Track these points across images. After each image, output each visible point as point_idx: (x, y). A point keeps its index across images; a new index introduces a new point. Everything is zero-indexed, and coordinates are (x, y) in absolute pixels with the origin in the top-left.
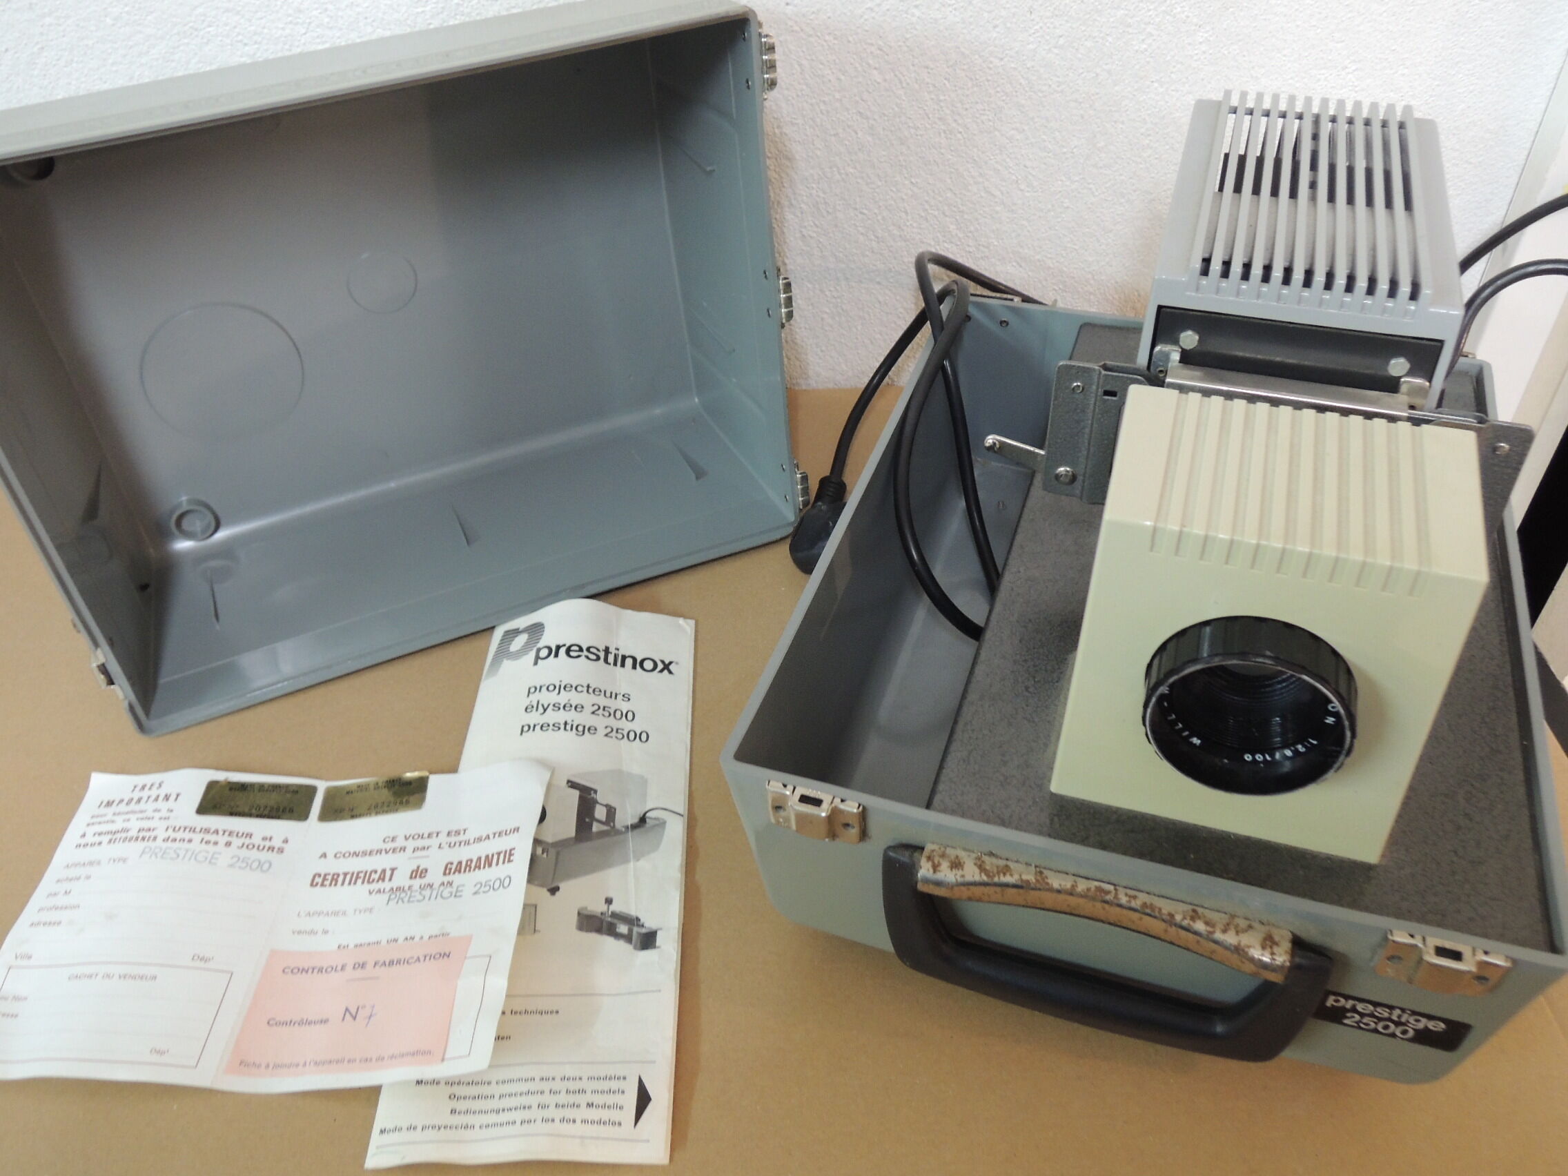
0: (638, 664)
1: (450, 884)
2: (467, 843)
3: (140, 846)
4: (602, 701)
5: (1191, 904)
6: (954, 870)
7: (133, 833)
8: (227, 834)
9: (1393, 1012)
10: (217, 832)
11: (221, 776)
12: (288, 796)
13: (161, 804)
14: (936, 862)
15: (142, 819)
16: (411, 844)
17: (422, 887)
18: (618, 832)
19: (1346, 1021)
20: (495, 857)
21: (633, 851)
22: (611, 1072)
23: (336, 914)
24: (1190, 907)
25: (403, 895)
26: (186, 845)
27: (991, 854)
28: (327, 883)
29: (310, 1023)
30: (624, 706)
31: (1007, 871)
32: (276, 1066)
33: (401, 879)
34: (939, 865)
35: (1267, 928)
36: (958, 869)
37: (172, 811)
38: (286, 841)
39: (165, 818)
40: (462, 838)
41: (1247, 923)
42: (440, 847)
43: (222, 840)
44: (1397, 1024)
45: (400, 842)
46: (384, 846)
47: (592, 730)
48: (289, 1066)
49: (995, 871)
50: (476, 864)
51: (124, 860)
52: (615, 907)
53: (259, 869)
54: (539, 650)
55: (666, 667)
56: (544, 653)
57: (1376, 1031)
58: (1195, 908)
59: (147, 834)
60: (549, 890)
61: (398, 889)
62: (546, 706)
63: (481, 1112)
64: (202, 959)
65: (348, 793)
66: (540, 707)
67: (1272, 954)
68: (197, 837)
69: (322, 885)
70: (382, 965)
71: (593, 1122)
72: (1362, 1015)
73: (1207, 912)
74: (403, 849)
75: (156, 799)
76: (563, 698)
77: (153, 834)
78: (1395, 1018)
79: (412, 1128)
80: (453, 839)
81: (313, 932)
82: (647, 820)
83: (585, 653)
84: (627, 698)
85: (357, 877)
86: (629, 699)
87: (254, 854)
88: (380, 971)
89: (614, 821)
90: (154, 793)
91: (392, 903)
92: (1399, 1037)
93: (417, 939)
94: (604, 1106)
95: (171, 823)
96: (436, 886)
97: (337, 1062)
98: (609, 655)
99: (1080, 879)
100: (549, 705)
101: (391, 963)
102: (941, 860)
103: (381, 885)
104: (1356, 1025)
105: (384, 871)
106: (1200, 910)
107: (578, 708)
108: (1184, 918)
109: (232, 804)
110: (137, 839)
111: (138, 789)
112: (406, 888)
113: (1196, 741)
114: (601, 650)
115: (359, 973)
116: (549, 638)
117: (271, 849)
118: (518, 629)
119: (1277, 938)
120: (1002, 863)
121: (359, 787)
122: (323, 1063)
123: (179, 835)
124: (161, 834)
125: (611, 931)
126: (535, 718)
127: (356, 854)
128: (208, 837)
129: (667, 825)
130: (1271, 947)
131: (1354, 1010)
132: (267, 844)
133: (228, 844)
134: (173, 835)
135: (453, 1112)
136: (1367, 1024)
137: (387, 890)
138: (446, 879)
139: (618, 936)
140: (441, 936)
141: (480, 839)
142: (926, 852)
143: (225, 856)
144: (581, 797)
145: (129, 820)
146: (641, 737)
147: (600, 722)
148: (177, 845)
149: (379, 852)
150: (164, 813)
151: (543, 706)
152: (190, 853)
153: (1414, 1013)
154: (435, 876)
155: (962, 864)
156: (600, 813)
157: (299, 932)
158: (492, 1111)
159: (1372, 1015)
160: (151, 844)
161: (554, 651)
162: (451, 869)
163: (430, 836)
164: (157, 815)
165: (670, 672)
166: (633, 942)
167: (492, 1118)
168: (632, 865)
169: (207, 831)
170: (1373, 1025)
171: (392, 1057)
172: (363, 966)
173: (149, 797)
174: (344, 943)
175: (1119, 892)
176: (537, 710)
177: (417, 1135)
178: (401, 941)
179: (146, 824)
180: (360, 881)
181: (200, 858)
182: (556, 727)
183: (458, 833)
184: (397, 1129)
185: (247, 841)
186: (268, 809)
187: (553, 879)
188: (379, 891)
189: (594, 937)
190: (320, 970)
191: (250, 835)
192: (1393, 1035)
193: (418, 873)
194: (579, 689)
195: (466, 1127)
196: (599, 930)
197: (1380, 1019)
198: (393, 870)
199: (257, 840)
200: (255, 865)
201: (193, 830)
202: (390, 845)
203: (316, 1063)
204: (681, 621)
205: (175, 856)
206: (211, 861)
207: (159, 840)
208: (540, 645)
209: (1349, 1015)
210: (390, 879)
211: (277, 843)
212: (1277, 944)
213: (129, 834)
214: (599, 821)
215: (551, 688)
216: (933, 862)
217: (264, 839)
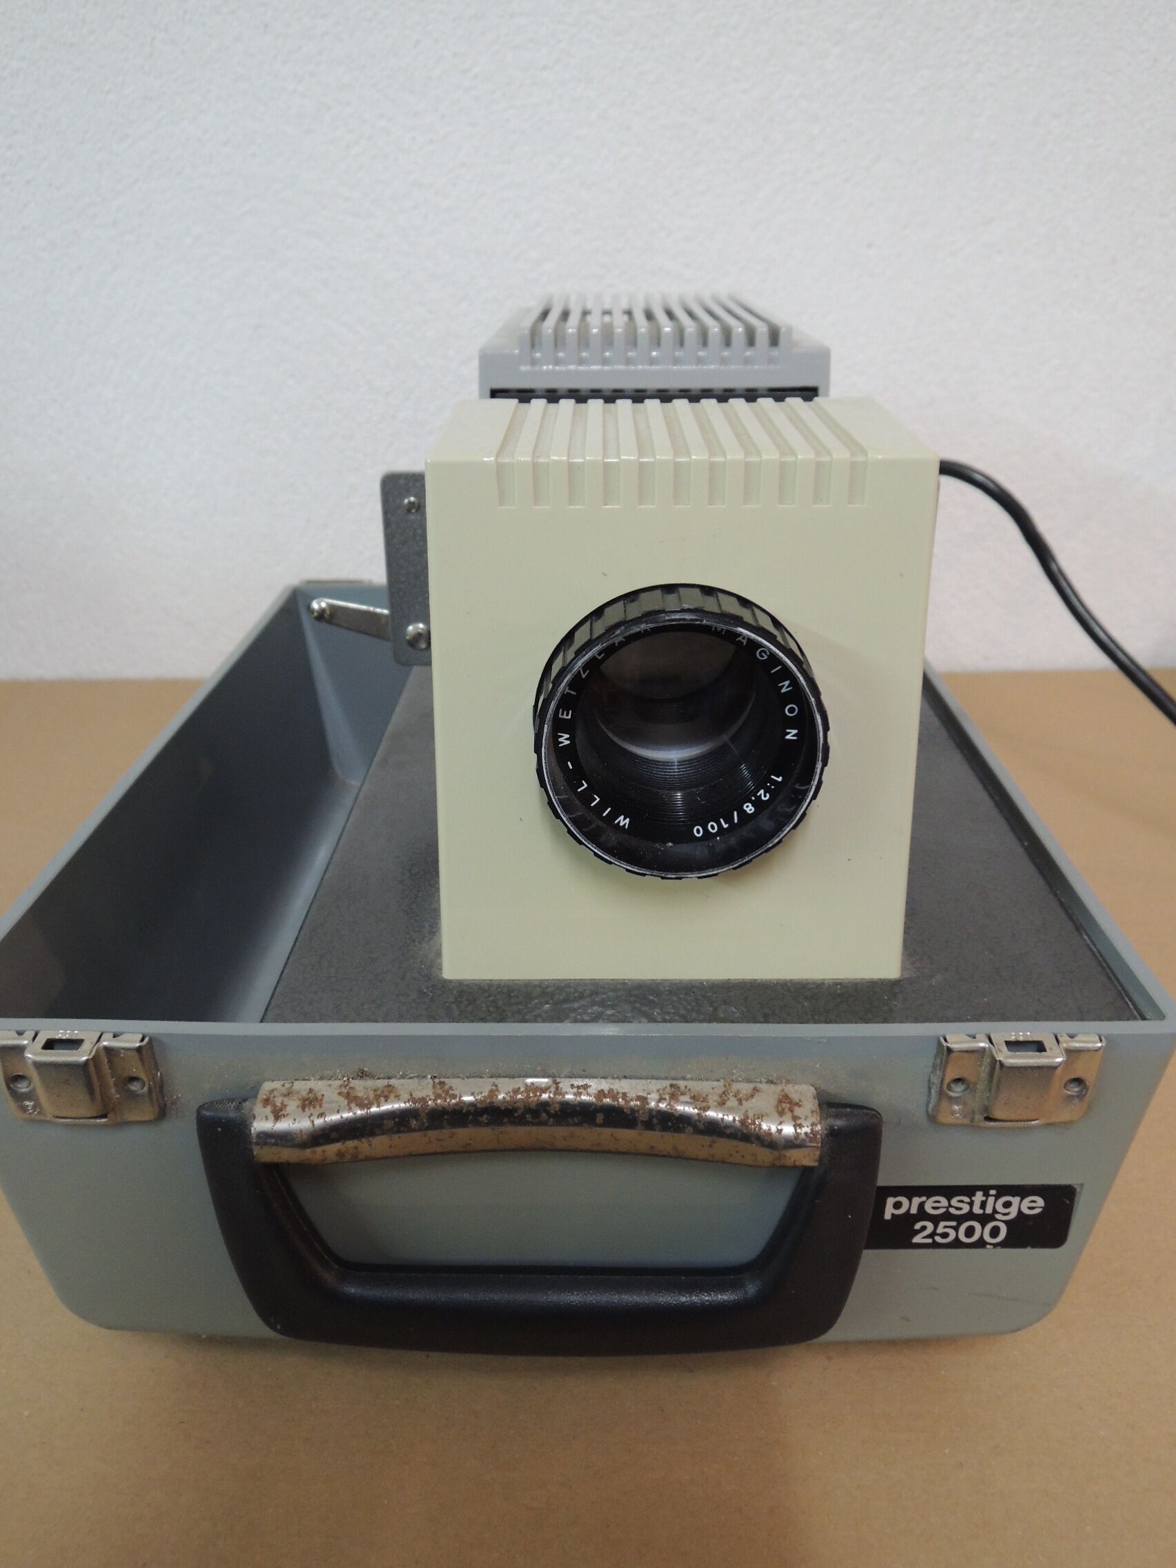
5: (666, 1078)
6: (307, 1109)
9: (973, 1198)
14: (278, 1104)
19: (917, 1239)
24: (667, 1083)
27: (362, 1075)
31: (390, 1092)
34: (284, 1106)
35: (778, 1088)
36: (314, 1107)
41: (752, 1086)
44: (984, 1219)
49: (372, 1095)
57: (957, 1244)
58: (674, 1082)
67: (795, 1118)
72: (936, 1220)
73: (691, 1084)
78: (977, 1210)
92: (990, 1244)
99: (502, 1080)
102: (286, 1099)
104: (930, 1241)
106: (682, 1084)
108: (661, 1100)
113: (623, 821)
119: (795, 1097)
120: (381, 1083)
130: (792, 1111)
131: (922, 1215)
136: (945, 1235)
142: (262, 1095)
153: (1003, 1190)
155: (319, 1097)
159: (947, 1216)
170: (952, 1234)
175: (561, 1085)
192: (981, 1243)
197: (960, 1219)
209: (918, 1226)
212: (798, 1105)
216: (274, 1106)
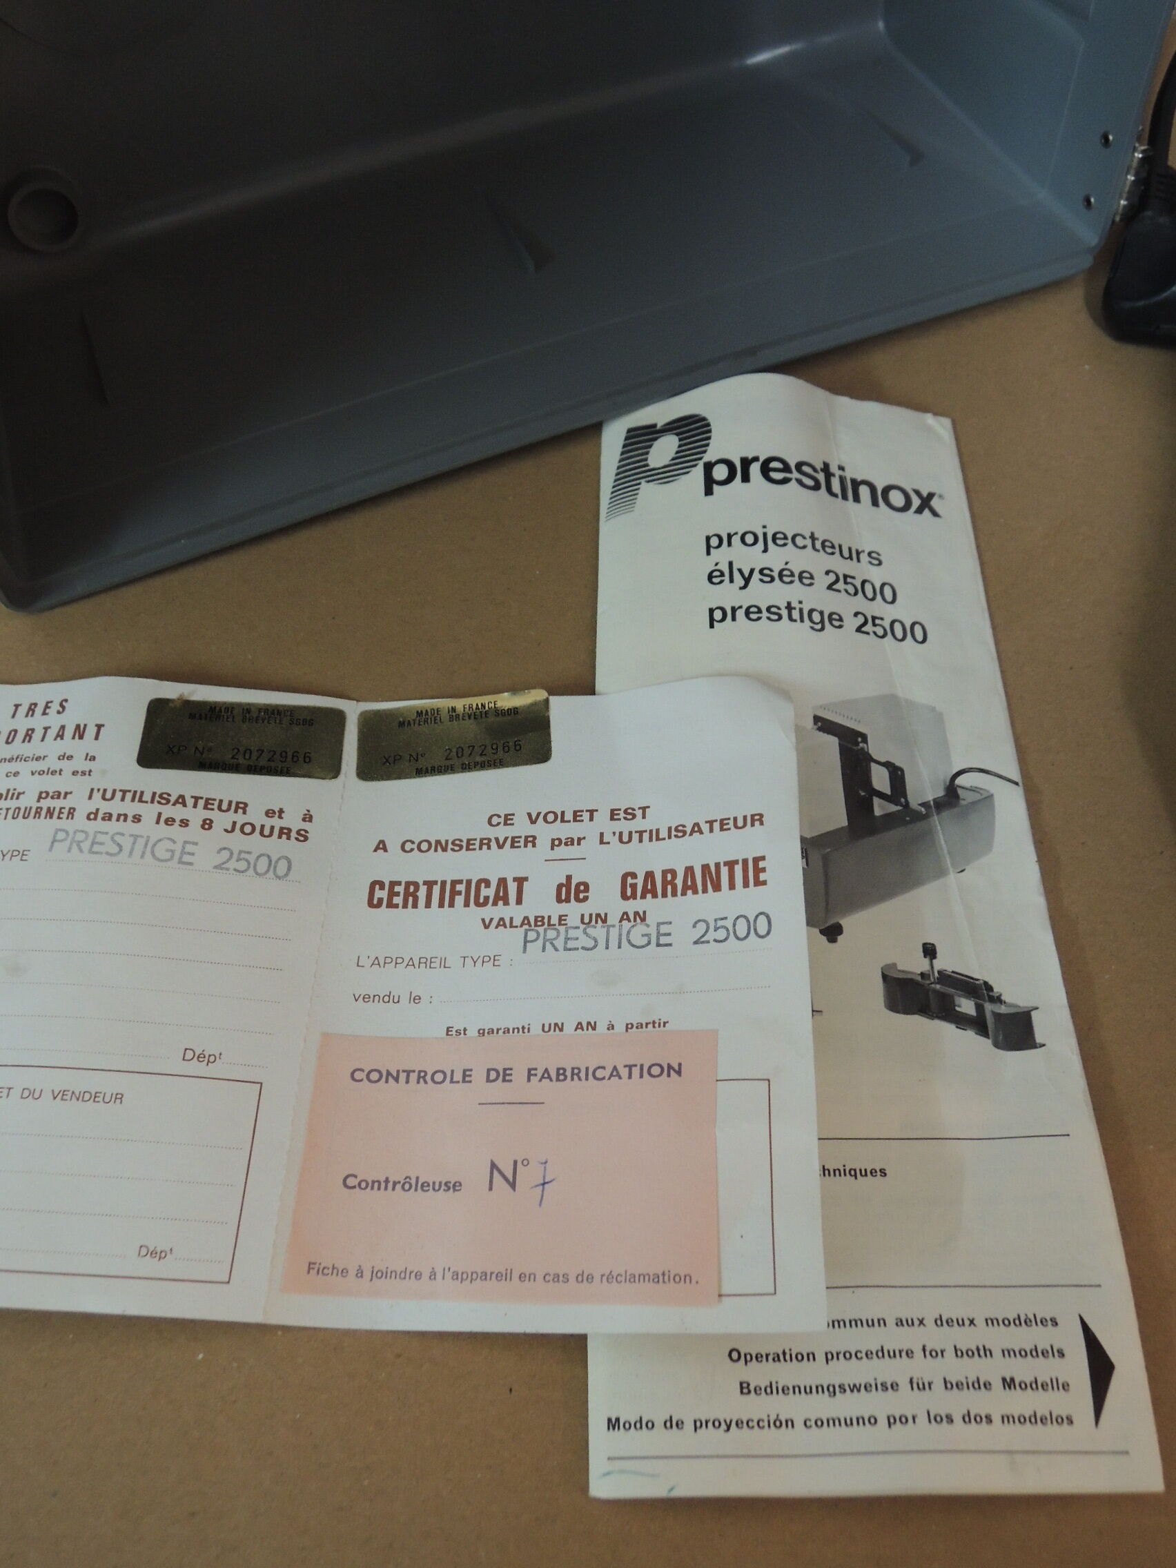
0: (880, 496)
1: (641, 917)
2: (655, 836)
3: (47, 826)
4: (843, 567)
7: (28, 801)
8: (201, 803)
10: (181, 800)
11: (171, 690)
12: (297, 729)
13: (68, 744)
15: (41, 773)
16: (545, 833)
17: (587, 920)
18: (917, 817)
20: (724, 871)
21: (949, 853)
22: (1026, 1310)
23: (427, 962)
25: (551, 934)
26: (129, 827)
28: (398, 900)
29: (425, 1186)
30: (877, 576)
32: (377, 1274)
33: (540, 900)
37: (93, 758)
38: (308, 818)
39: (84, 773)
40: (638, 824)
42: (602, 842)
43: (196, 815)
45: (521, 828)
46: (491, 833)
47: (835, 619)
48: (404, 1275)
50: (685, 881)
51: (22, 855)
52: (943, 963)
53: (271, 873)
54: (709, 467)
55: (926, 502)
56: (720, 472)
59: (57, 804)
60: (822, 932)
61: (539, 920)
62: (747, 574)
63: (796, 1389)
64: (200, 1057)
65: (401, 724)
66: (736, 575)
68: (149, 812)
69: (391, 905)
70: (543, 1077)
71: (1022, 1420)
74: (531, 841)
75: (60, 736)
76: (776, 558)
77: (67, 803)
79: (672, 1424)
80: (624, 826)
81: (390, 999)
82: (960, 791)
83: (795, 475)
84: (876, 559)
85: (454, 893)
86: (880, 563)
87: (255, 843)
88: (540, 1089)
89: (905, 796)
90: (54, 720)
91: (534, 948)
93: (602, 1028)
94: (1035, 1385)
95: (96, 781)
96: (613, 919)
97: (499, 1276)
98: (832, 478)
100: (752, 571)
101: (561, 1074)
103: (500, 911)
105: (502, 882)
107: (805, 578)
109: (200, 744)
110: (38, 811)
111: (23, 710)
112: (555, 920)
114: (819, 469)
115: (499, 1090)
116: (722, 445)
117: (285, 832)
118: (655, 426)
121: (419, 714)
122: (472, 1277)
123: (115, 807)
124: (84, 807)
125: (947, 1013)
126: (728, 595)
127: (441, 846)
128: (168, 811)
129: (996, 798)
132: (277, 823)
133: (207, 824)
134: (105, 807)
135: (744, 1388)
137: (517, 922)
138: (632, 906)
139: (961, 1021)
140: (650, 1026)
141: (680, 831)
143: (207, 847)
144: (844, 751)
145: (16, 774)
146: (915, 633)
147: (844, 604)
148: (113, 826)
149: (485, 843)
150: (80, 764)
151: (740, 571)
152: (141, 842)
154: (606, 898)
156: (880, 779)
157: (366, 998)
158: (820, 1389)
160: (65, 823)
161: (740, 470)
162: (634, 886)
163: (576, 816)
164: (67, 766)
165: (935, 514)
166: (990, 1036)
167: (822, 1406)
168: (952, 878)
169: (164, 798)
171: (610, 1278)
172: (505, 1075)
173: (46, 729)
174: (459, 1026)
176: (732, 581)
177: (685, 1440)
178: (569, 1028)
179: (51, 784)
180: (459, 900)
181: (161, 852)
182: (774, 613)
183: (630, 814)
184: (642, 1424)
185: (240, 818)
186: (266, 756)
187: (827, 910)
188: (501, 923)
189: (917, 1022)
190: (422, 1076)
191: (242, 807)
193: (570, 891)
194: (799, 541)
195: (778, 1423)
196: (924, 1010)
198: (520, 881)
199: (256, 815)
200: (263, 865)
201: (138, 797)
202: (502, 832)
203: (456, 1276)
204: (929, 419)
205: (115, 849)
206: (184, 859)
207: (80, 815)
208: (710, 456)
210: (519, 901)
211: (293, 821)
213: (23, 802)
214: (881, 795)
215: (749, 539)
217: (269, 813)
